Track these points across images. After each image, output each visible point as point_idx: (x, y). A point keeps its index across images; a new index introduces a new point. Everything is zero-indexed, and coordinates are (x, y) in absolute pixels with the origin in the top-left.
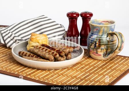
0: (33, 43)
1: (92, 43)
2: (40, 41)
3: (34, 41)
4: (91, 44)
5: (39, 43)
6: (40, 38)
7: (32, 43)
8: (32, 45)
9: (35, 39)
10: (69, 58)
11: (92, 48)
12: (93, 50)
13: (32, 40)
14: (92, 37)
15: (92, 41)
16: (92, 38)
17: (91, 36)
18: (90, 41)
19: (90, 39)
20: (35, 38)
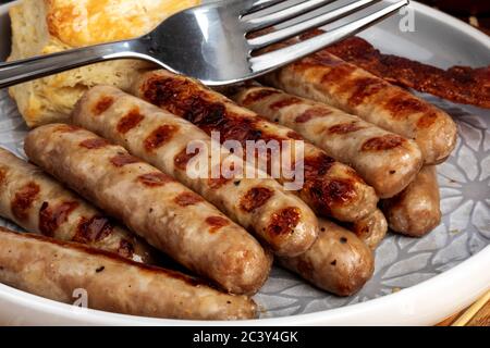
8: (70, 80)
10: (419, 226)
13: (66, 27)
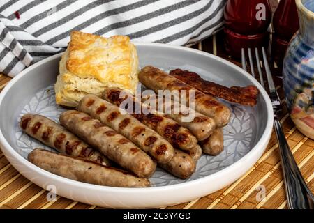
0: (77, 78)
1: (304, 85)
2: (103, 74)
3: (80, 72)
4: (298, 86)
5: (98, 80)
6: (105, 59)
7: (73, 78)
8: (73, 88)
9: (84, 65)
10: (215, 151)
11: (301, 101)
12: (306, 110)
13: (73, 67)
14: (303, 62)
15: (303, 76)
16: (304, 66)
17: (302, 55)
18: (297, 75)
19: (298, 67)
20: (84, 61)
